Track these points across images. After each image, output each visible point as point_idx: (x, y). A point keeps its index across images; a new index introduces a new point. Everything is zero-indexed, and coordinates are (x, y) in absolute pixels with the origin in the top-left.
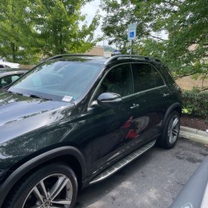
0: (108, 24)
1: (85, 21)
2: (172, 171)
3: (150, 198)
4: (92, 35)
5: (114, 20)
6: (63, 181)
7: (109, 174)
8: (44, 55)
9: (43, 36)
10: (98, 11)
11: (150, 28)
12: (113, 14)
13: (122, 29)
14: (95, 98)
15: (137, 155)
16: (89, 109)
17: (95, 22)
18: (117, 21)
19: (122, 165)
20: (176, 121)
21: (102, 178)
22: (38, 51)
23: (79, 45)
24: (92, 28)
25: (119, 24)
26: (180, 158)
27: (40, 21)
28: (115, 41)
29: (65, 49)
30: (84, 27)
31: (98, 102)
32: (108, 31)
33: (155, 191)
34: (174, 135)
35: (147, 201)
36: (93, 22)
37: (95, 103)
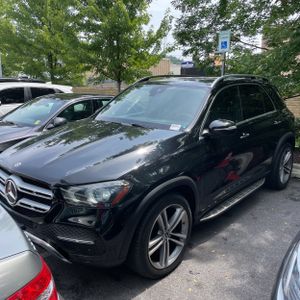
0: (183, 28)
1: (149, 24)
2: (288, 213)
3: (266, 240)
4: (159, 44)
5: (191, 22)
6: (180, 214)
7: (219, 212)
8: (97, 73)
9: (96, 47)
10: (168, 11)
11: (239, 32)
12: (189, 14)
13: (202, 33)
14: (206, 127)
15: (246, 194)
16: (200, 138)
17: (164, 25)
18: (195, 23)
19: (232, 204)
20: (288, 156)
21: (213, 216)
22: (88, 68)
23: (143, 58)
24: (160, 34)
25: (197, 27)
26: (295, 200)
27: (89, 27)
28: (191, 51)
29: (124, 65)
30: (149, 33)
31: (210, 130)
32: (182, 37)
33: (271, 232)
34: (286, 173)
35: (263, 242)
36: (162, 26)
37: (205, 132)
